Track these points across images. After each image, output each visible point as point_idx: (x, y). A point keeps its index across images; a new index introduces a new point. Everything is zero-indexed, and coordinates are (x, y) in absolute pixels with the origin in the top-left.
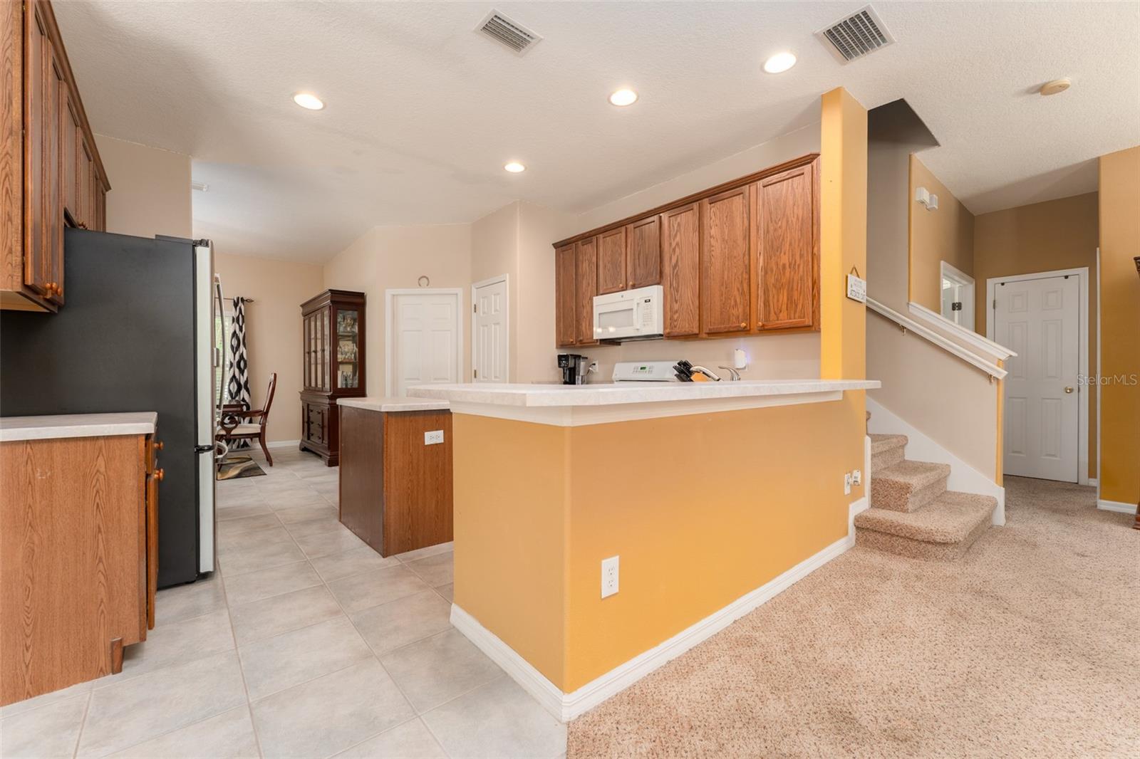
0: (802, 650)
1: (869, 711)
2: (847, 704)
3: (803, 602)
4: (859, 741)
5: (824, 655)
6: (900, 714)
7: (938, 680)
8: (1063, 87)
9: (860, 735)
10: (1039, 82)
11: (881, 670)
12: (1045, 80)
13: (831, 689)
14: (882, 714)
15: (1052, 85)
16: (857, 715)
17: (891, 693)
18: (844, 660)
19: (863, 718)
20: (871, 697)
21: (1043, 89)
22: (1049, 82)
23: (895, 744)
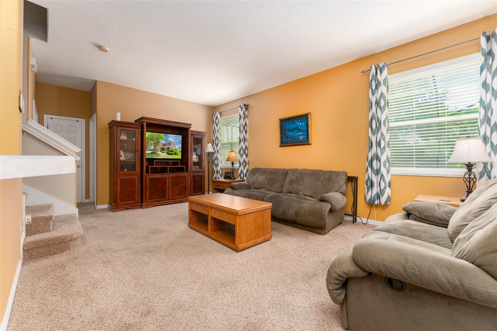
0: (71, 325)
1: (129, 316)
2: (120, 323)
3: (36, 306)
4: (141, 328)
5: (84, 316)
6: (137, 306)
7: (130, 287)
8: (106, 51)
9: (138, 326)
10: (100, 44)
11: (112, 300)
12: (102, 45)
13: (107, 325)
14: (133, 312)
15: (104, 48)
16: (128, 322)
17: (126, 304)
18: (95, 309)
19: (130, 320)
20: (123, 312)
21: (100, 47)
22: (102, 46)
23: (149, 316)
